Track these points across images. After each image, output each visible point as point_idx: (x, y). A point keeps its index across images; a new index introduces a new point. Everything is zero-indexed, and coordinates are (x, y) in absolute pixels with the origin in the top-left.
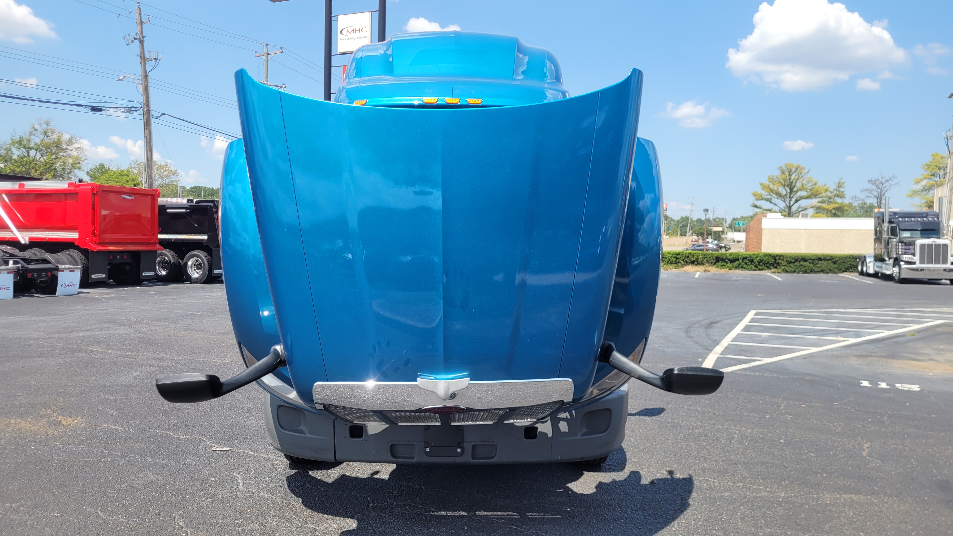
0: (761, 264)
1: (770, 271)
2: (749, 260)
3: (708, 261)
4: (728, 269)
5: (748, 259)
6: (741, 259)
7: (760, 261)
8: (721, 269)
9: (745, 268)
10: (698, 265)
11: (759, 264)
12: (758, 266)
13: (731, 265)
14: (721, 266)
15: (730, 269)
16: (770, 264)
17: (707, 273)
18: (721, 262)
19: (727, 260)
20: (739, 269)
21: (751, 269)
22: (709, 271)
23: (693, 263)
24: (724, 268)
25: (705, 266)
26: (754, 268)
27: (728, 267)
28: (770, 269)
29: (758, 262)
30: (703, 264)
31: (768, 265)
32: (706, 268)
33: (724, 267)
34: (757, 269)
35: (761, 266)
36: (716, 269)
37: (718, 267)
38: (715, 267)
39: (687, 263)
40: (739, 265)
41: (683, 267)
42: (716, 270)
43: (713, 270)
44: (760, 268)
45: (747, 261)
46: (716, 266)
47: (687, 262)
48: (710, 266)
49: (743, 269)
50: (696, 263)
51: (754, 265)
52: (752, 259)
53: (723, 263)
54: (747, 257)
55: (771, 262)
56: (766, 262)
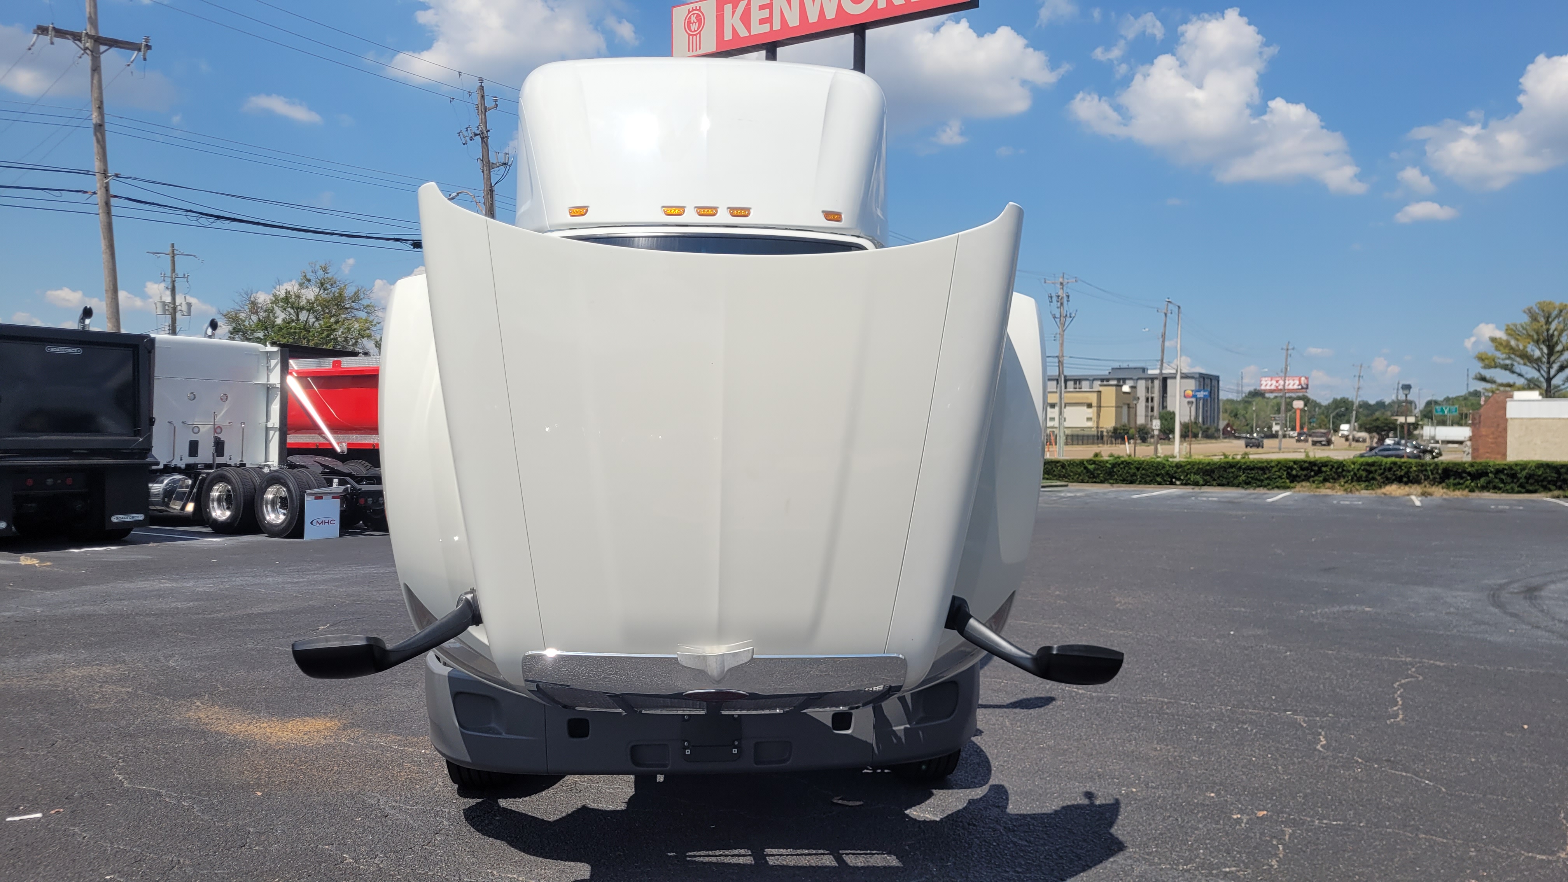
0: (1531, 481)
1: (1550, 494)
2: (1507, 475)
3: (1427, 478)
4: (1467, 490)
5: (1505, 472)
6: (1491, 472)
7: (1528, 477)
8: (1454, 490)
9: (1500, 489)
10: (1410, 484)
11: (1527, 483)
12: (1526, 485)
13: (1472, 484)
14: (1455, 485)
15: (1472, 491)
16: (1549, 482)
17: (1429, 497)
18: (1453, 478)
19: (1464, 475)
20: (1489, 491)
21: (1512, 491)
22: (1431, 494)
23: (1399, 480)
24: (1459, 489)
25: (1423, 485)
26: (1516, 489)
27: (1467, 487)
28: (1550, 490)
29: (1526, 477)
30: (1417, 481)
31: (1545, 483)
32: (1425, 489)
33: (1459, 487)
34: (1523, 490)
35: (1531, 484)
36: (1445, 490)
37: (1448, 487)
38: (1443, 488)
39: (1388, 481)
40: (1489, 482)
41: (1381, 487)
42: (1444, 493)
43: (1439, 493)
44: (1531, 488)
45: (1503, 477)
46: (1444, 484)
47: (1387, 479)
48: (1432, 485)
49: (1496, 490)
50: (1405, 479)
51: (1518, 484)
52: (1513, 472)
53: (1457, 480)
54: (1504, 469)
55: (1549, 478)
56: (1542, 478)
